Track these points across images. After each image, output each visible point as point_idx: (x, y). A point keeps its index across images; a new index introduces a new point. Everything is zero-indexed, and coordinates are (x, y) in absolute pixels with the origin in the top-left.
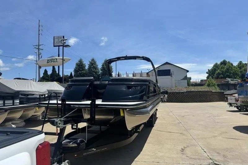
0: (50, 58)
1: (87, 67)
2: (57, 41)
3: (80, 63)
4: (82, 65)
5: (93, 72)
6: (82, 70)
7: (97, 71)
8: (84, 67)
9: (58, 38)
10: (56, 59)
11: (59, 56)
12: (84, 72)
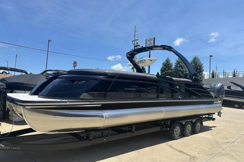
0: (140, 60)
1: (173, 67)
2: (149, 43)
3: (167, 62)
4: (168, 65)
5: (179, 71)
6: (168, 70)
7: (184, 70)
8: (171, 66)
9: (150, 40)
10: (145, 60)
11: (150, 57)
12: (170, 71)
